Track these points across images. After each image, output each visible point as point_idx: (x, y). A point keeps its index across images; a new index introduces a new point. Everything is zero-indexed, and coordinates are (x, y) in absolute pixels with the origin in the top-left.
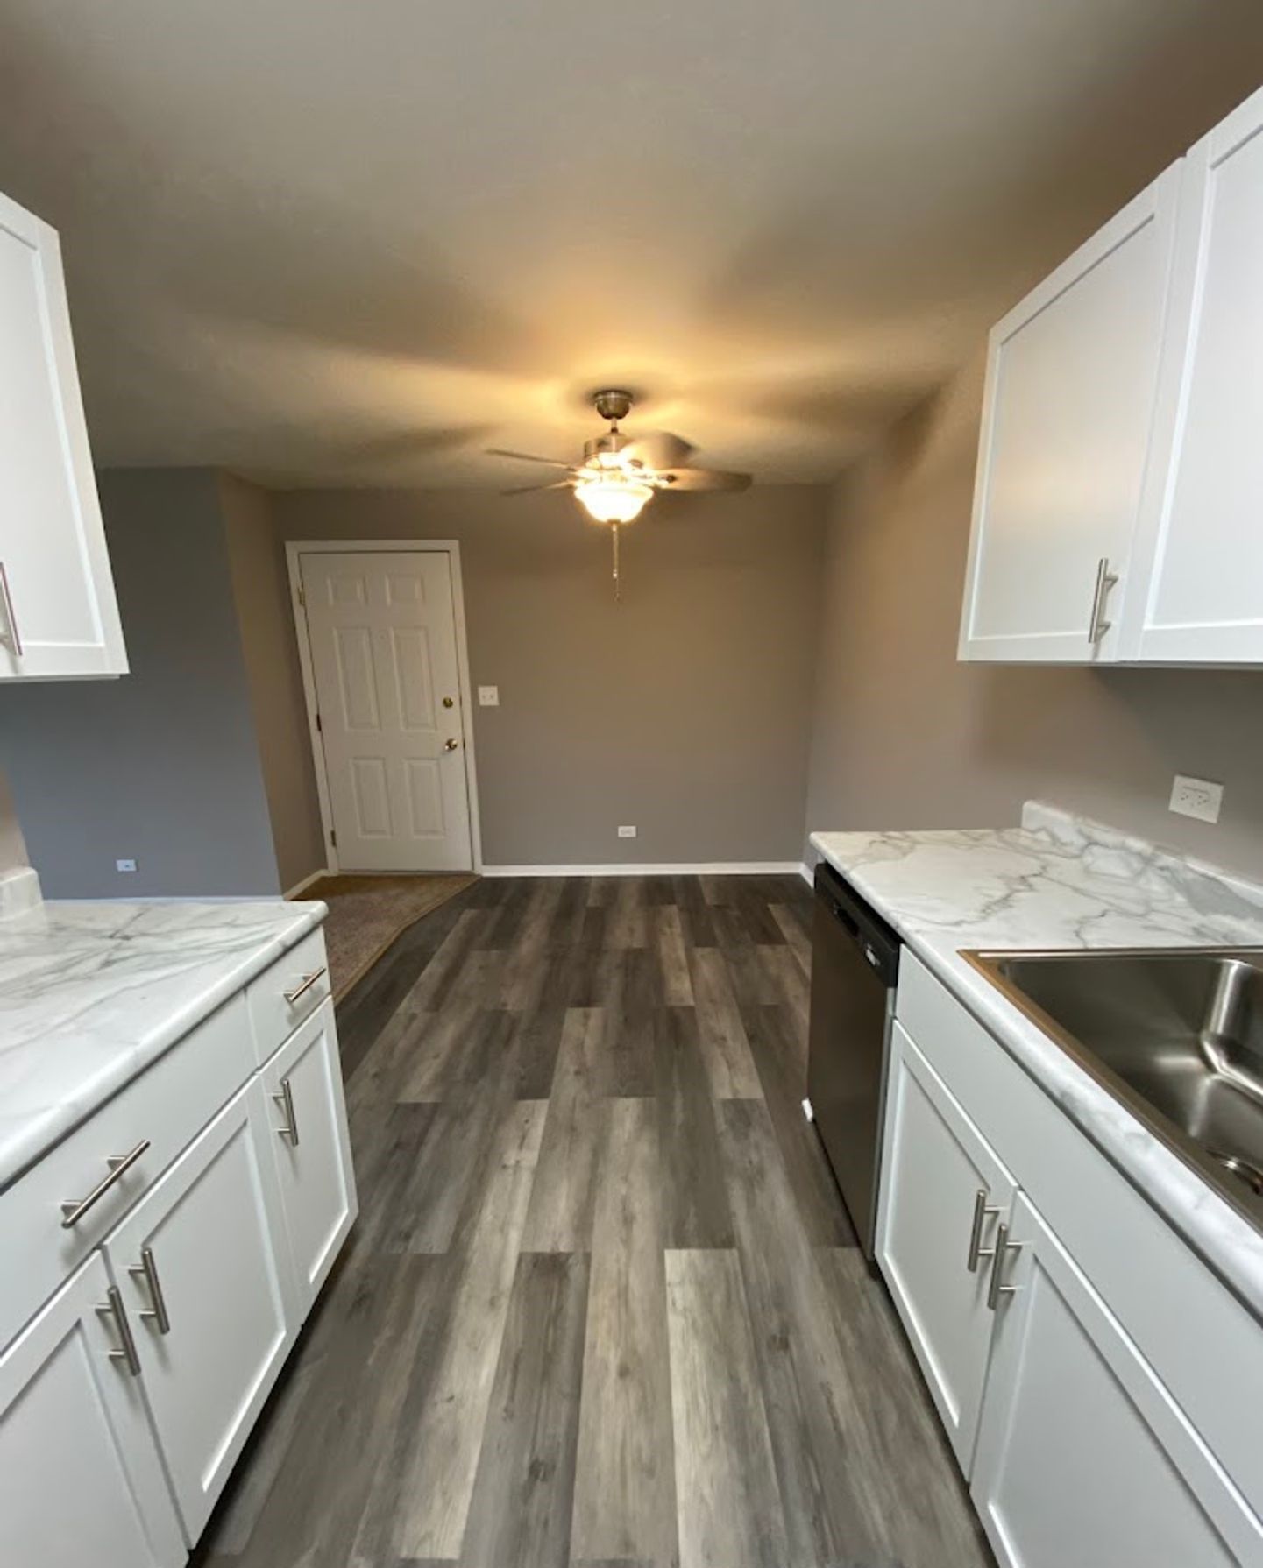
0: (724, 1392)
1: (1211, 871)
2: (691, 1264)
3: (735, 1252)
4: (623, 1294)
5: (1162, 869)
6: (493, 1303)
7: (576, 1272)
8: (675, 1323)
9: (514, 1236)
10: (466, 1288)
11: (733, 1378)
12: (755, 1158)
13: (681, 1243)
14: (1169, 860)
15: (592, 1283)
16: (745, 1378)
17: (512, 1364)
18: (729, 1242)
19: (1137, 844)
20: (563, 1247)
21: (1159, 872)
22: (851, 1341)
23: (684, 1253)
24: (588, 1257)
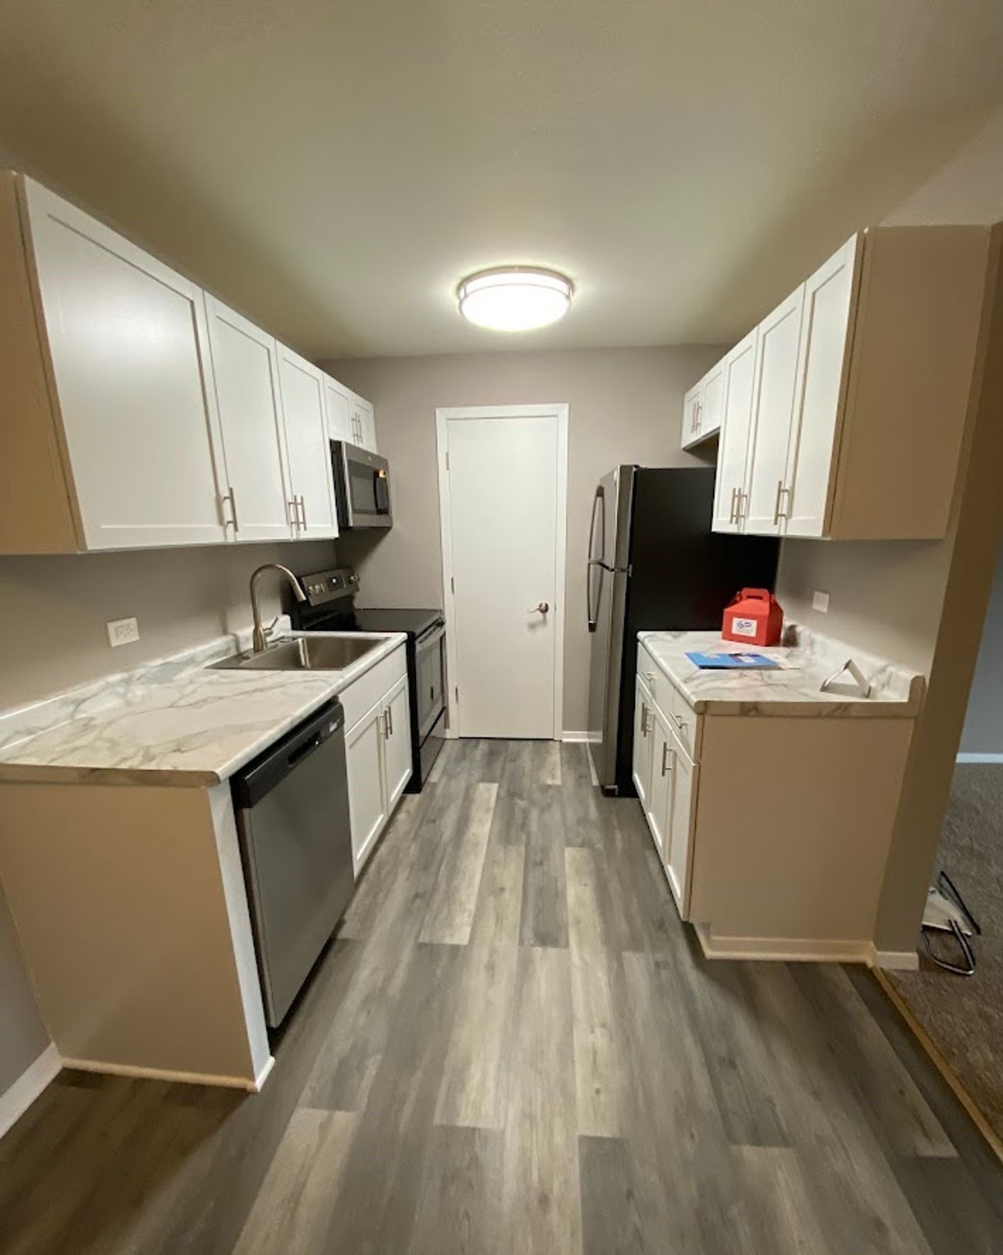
0: (456, 882)
1: (159, 662)
2: (452, 936)
3: (421, 940)
4: (499, 920)
5: (139, 679)
6: (578, 922)
7: (529, 933)
8: (471, 906)
9: (576, 959)
10: (599, 930)
11: (449, 885)
12: (362, 1019)
13: (455, 949)
14: (139, 672)
15: (518, 930)
16: (443, 885)
17: (559, 895)
18: (420, 947)
19: (116, 677)
20: (538, 951)
21: (139, 682)
22: (381, 896)
23: (455, 941)
24: (521, 942)
